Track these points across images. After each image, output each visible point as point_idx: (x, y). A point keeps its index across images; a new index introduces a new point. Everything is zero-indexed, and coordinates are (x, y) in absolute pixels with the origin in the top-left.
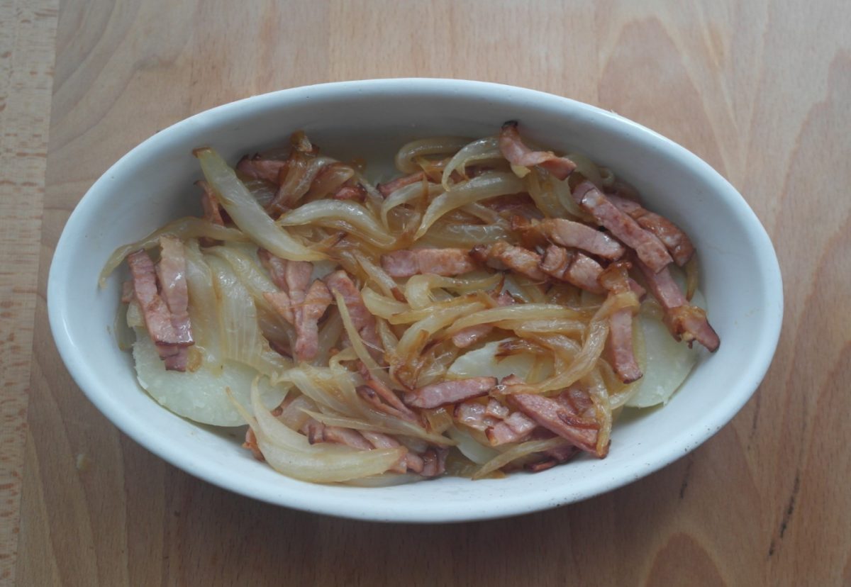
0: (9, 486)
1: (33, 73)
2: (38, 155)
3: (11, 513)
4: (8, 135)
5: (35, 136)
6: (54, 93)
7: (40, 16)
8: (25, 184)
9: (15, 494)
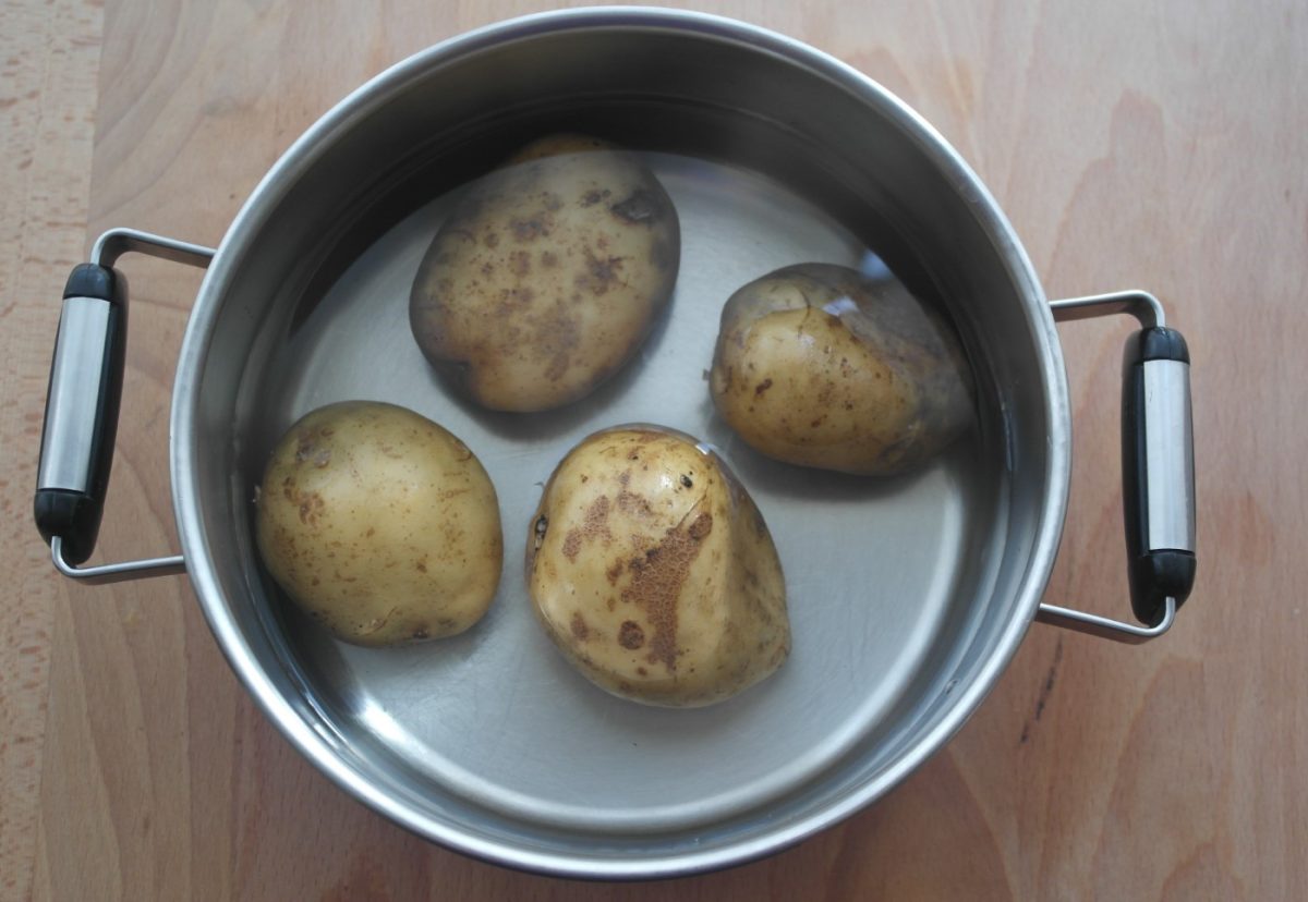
0: (33, 650)
1: (68, 119)
2: (75, 225)
3: (37, 685)
4: (35, 199)
5: (71, 200)
6: (96, 144)
7: (78, 44)
8: (57, 262)
9: (43, 659)
